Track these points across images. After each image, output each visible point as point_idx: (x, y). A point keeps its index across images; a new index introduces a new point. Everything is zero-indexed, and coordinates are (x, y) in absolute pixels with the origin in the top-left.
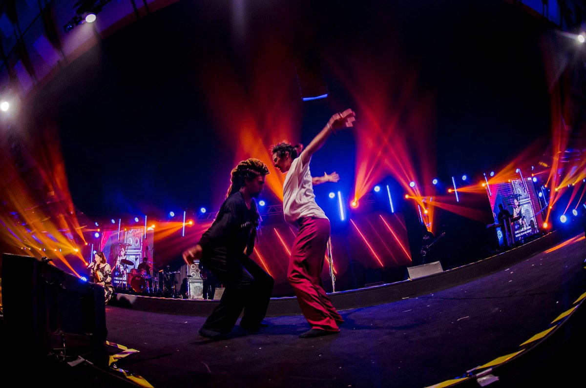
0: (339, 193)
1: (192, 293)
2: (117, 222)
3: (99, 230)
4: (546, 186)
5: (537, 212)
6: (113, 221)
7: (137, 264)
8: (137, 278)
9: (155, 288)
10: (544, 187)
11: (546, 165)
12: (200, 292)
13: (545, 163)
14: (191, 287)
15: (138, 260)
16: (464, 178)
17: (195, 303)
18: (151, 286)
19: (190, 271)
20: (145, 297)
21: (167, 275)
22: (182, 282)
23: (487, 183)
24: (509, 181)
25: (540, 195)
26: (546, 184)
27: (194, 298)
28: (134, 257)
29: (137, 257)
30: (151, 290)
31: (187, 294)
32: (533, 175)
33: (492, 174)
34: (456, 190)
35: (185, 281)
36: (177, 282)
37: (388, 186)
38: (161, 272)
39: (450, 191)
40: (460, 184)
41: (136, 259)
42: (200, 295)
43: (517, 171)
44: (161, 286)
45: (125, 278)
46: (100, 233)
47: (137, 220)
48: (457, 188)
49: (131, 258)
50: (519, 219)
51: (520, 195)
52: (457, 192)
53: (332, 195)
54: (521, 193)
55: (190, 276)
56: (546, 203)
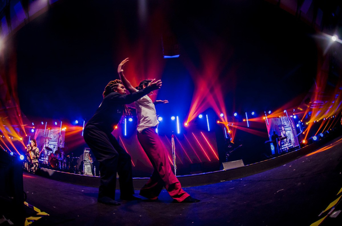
0: (177, 117)
1: (86, 171)
2: (45, 124)
3: (34, 128)
4: (301, 121)
5: (295, 135)
6: (42, 123)
7: (55, 150)
8: (54, 159)
9: (64, 166)
11: (301, 109)
12: (90, 171)
13: (302, 108)
14: (85, 167)
15: (55, 148)
16: (253, 113)
17: (88, 177)
18: (62, 165)
19: (85, 158)
20: (58, 171)
21: (72, 159)
22: (80, 164)
23: (266, 117)
24: (280, 117)
25: (298, 126)
26: (301, 120)
27: (87, 174)
28: (53, 146)
29: (55, 146)
30: (62, 167)
31: (83, 171)
32: (294, 114)
33: (270, 112)
34: (247, 120)
35: (82, 163)
36: (77, 164)
37: (207, 115)
38: (68, 157)
39: (244, 120)
40: (250, 117)
41: (54, 147)
42: (91, 173)
43: (285, 111)
44: (67, 165)
45: (47, 159)
46: (35, 130)
47: (56, 123)
48: (248, 119)
49: (51, 147)
50: (286, 138)
51: (285, 125)
52: (248, 121)
53: (173, 118)
54: (286, 124)
55: (85, 161)
56: (301, 131)
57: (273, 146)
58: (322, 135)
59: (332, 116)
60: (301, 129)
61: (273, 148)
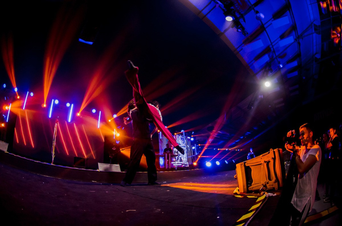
0: (72, 105)
5: (189, 156)
25: (193, 148)
32: (192, 136)
43: (182, 131)
50: (177, 156)
53: (68, 105)
54: (180, 143)
56: (196, 153)
57: (162, 160)
58: (218, 163)
59: (237, 149)
60: (197, 152)
61: (162, 161)
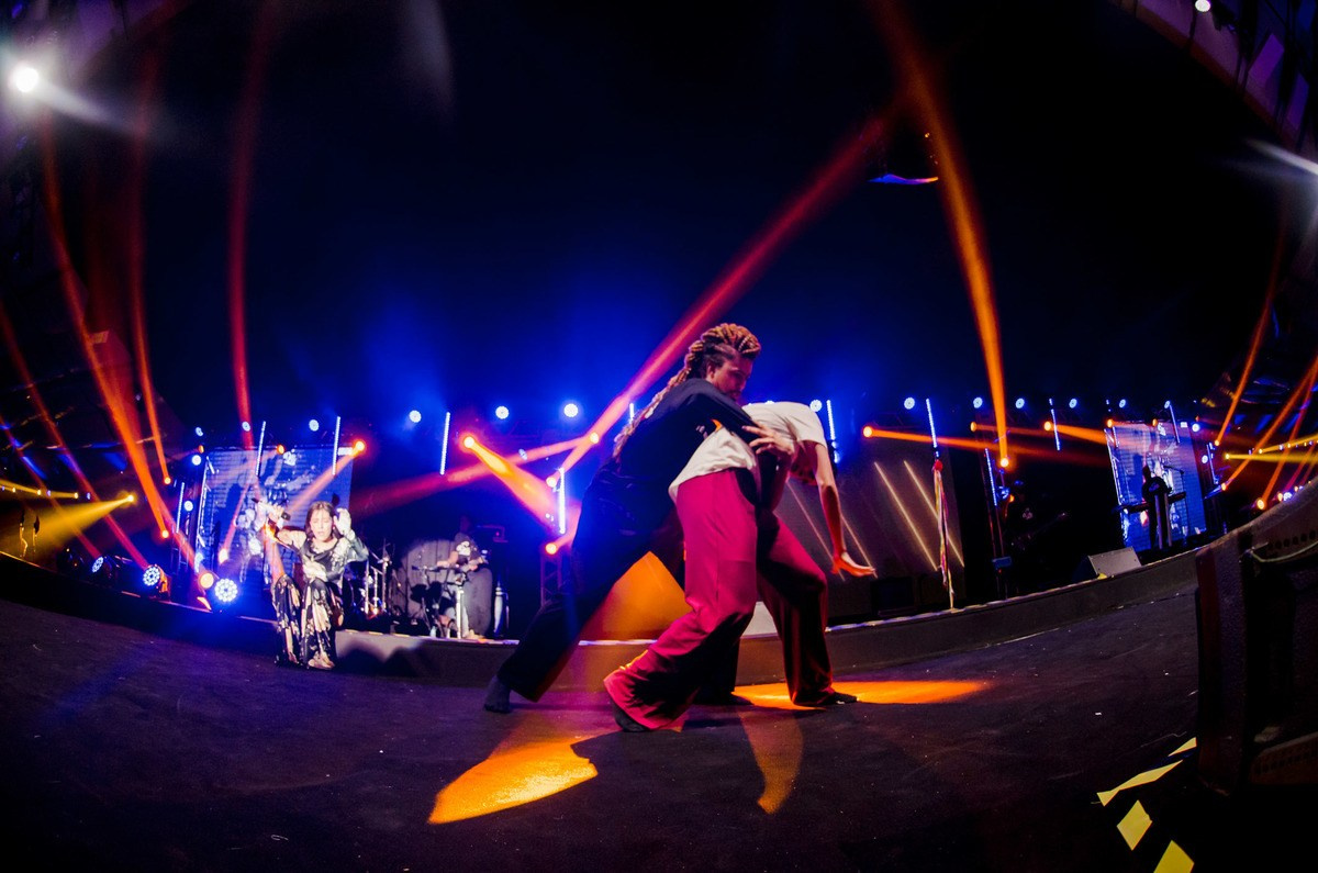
0: (829, 404)
2: (256, 429)
4: (1217, 443)
6: (246, 426)
10: (1214, 446)
11: (1212, 404)
13: (1213, 400)
16: (1073, 403)
25: (1205, 459)
26: (1215, 438)
33: (1123, 403)
34: (1056, 428)
37: (928, 400)
39: (1048, 426)
40: (1066, 417)
43: (1167, 404)
46: (205, 455)
47: (314, 425)
48: (1057, 425)
52: (1059, 434)
56: (1214, 479)
60: (1217, 474)
